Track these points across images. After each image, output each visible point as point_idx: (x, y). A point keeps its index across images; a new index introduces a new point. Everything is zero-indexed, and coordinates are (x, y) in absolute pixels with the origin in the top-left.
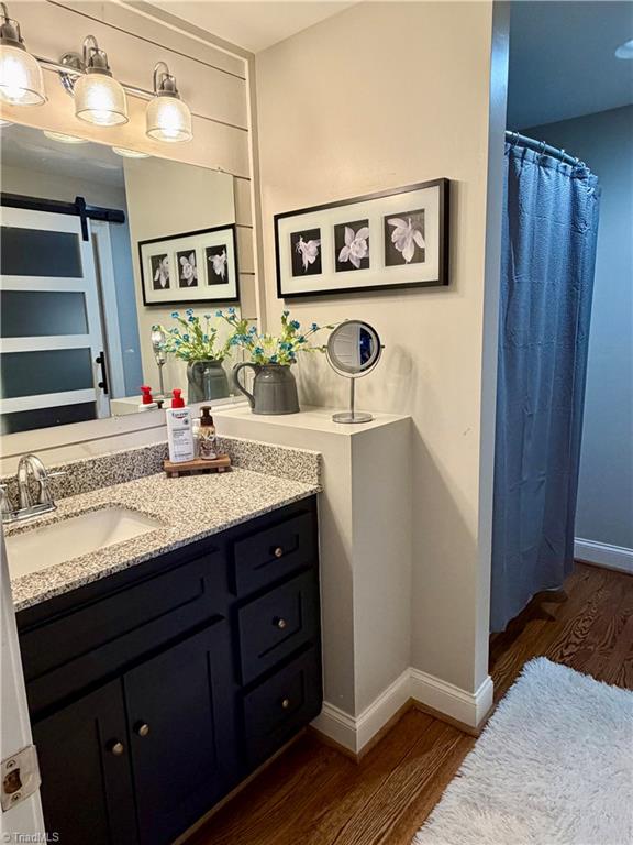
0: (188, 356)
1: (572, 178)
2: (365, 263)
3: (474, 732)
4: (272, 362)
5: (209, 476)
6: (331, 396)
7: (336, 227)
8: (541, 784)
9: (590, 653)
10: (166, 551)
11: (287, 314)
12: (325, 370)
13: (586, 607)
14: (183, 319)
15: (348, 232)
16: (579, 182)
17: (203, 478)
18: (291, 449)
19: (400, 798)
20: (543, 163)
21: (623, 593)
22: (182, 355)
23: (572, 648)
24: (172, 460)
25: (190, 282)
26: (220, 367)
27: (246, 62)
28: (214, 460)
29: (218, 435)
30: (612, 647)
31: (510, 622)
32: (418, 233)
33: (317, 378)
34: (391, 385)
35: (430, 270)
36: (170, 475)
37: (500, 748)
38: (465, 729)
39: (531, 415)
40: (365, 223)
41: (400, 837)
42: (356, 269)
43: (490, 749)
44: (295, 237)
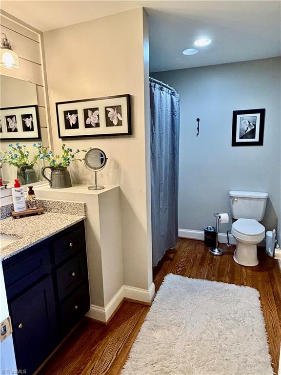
0: (17, 164)
1: (171, 95)
2: (98, 125)
3: (150, 304)
4: (60, 166)
5: (35, 216)
6: (85, 179)
7: (84, 110)
8: (174, 316)
9: (186, 269)
10: (26, 248)
11: (64, 145)
12: (82, 169)
13: (183, 253)
14: (15, 147)
15: (90, 112)
16: (173, 97)
17: (32, 218)
18: (72, 202)
19: (125, 334)
20: (161, 89)
21: (195, 246)
22: (14, 164)
23: (180, 269)
24: (15, 211)
25: (13, 130)
26: (32, 168)
27: (39, 35)
28: (35, 209)
29: (37, 199)
30: (193, 266)
31: (159, 262)
32: (119, 114)
33: (78, 172)
34: (111, 174)
35: (124, 129)
36: (15, 218)
37: (159, 308)
38: (146, 304)
39: (162, 183)
40: (97, 109)
41: (127, 347)
42: (93, 127)
43: (155, 309)
44: (66, 113)
